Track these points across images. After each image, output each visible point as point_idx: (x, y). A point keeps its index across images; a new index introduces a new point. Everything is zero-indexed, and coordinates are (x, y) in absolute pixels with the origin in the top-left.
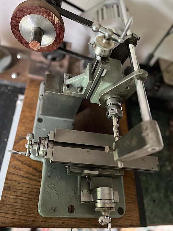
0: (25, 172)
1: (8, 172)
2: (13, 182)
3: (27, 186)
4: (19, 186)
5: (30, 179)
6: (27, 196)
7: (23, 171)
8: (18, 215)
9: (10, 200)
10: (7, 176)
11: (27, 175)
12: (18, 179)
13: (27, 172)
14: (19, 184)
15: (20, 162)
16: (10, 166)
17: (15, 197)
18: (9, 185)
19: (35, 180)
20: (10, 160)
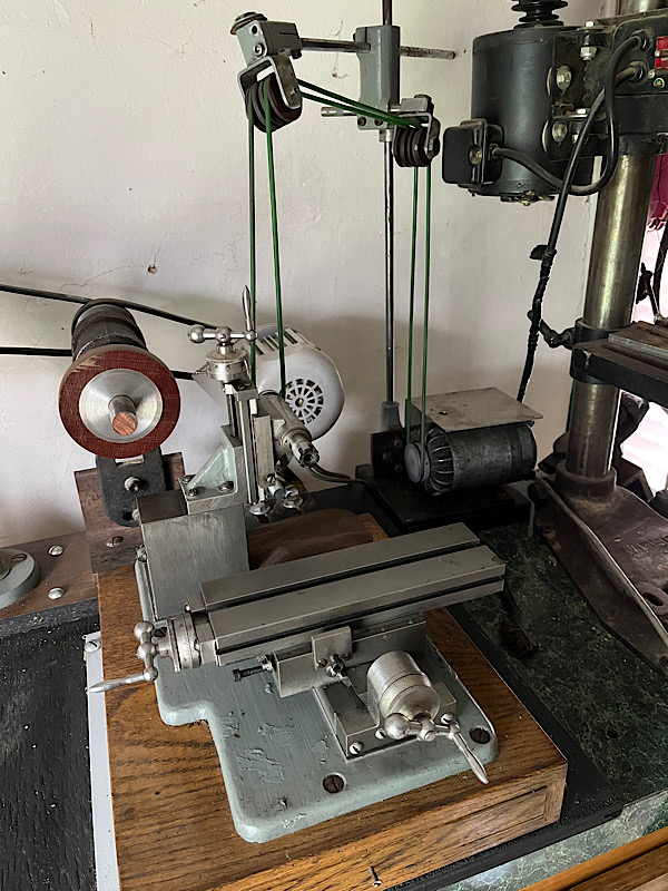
0: (164, 761)
1: (112, 779)
2: (138, 796)
3: (183, 790)
4: (159, 799)
5: (185, 770)
6: (191, 814)
7: (156, 761)
8: (183, 866)
9: (144, 839)
10: (113, 789)
11: (171, 766)
12: (151, 783)
13: (169, 760)
14: (157, 793)
15: (141, 746)
16: (114, 763)
17: (158, 827)
18: (127, 807)
19: (200, 768)
20: (110, 750)
